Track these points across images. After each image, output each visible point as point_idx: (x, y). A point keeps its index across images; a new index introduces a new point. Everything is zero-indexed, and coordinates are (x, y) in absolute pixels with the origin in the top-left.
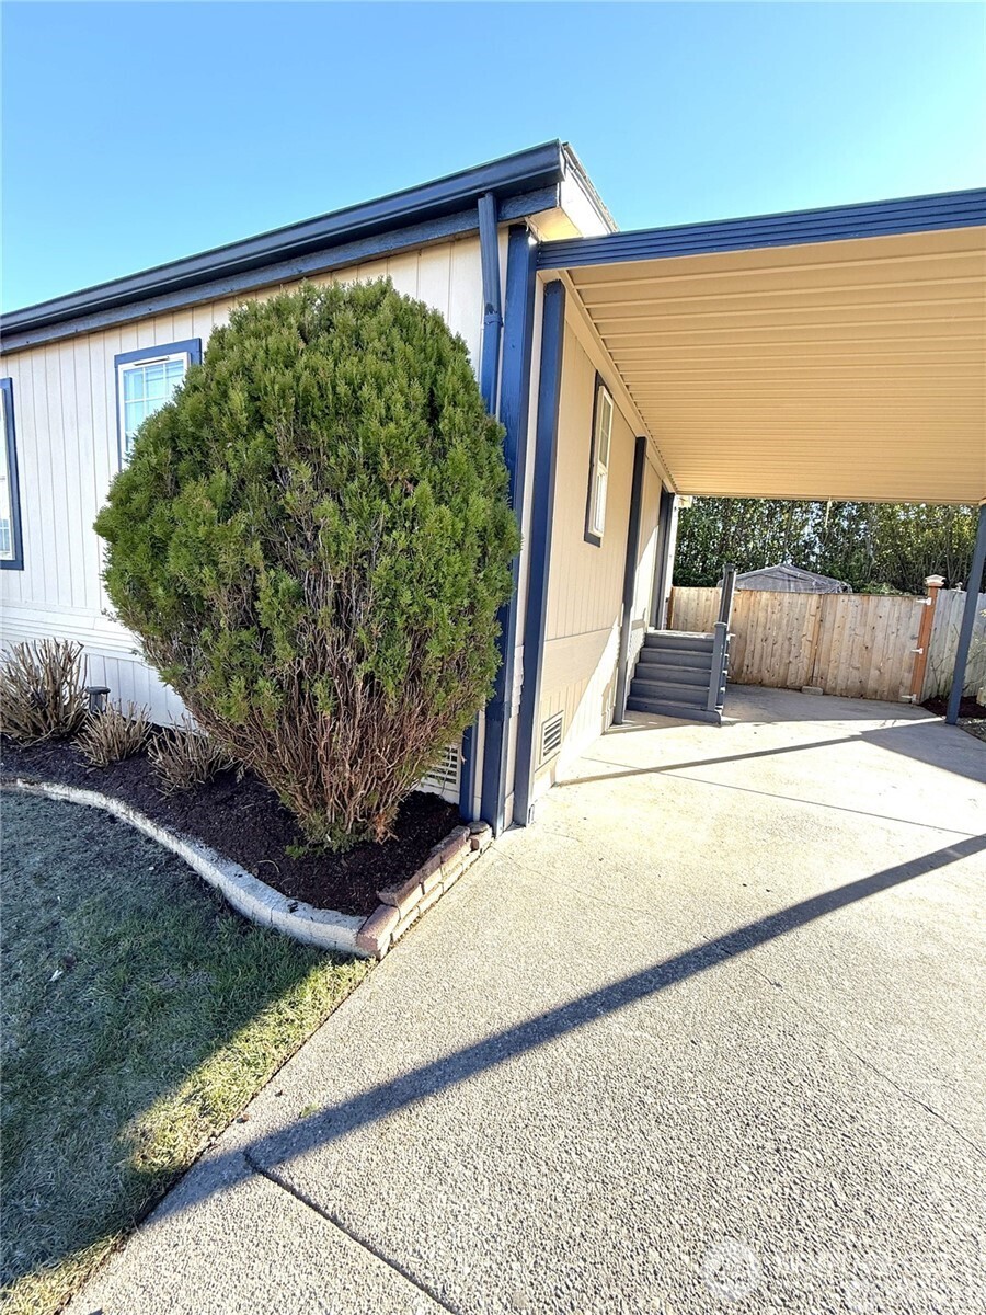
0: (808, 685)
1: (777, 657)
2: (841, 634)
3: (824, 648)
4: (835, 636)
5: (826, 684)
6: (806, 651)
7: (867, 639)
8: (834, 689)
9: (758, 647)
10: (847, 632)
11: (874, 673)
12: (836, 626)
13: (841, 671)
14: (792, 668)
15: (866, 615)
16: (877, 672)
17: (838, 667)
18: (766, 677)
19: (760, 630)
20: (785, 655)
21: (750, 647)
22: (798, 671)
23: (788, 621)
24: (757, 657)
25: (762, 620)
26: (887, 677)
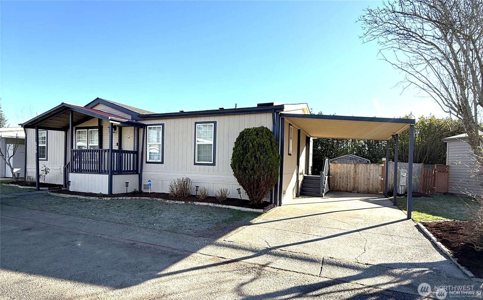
0: (353, 190)
1: (344, 183)
2: (361, 175)
3: (357, 179)
4: (360, 176)
5: (358, 190)
6: (352, 180)
7: (368, 176)
8: (360, 191)
9: (339, 180)
10: (362, 175)
11: (371, 186)
12: (360, 173)
13: (362, 187)
14: (349, 186)
15: (367, 169)
16: (372, 186)
17: (361, 185)
18: (342, 189)
19: (339, 175)
20: (346, 182)
21: (336, 180)
22: (350, 186)
23: (346, 172)
24: (338, 184)
25: (339, 172)
26: (374, 187)
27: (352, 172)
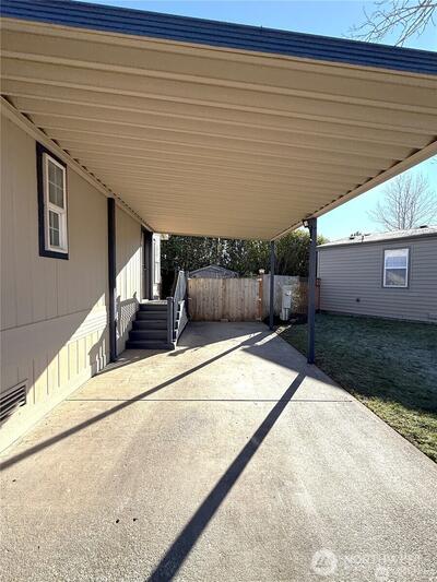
0: (222, 318)
1: (209, 307)
3: (227, 302)
4: (230, 296)
5: (229, 317)
6: (220, 304)
7: (242, 295)
8: (232, 319)
9: (201, 303)
10: (234, 294)
11: (246, 310)
12: (231, 291)
14: (216, 311)
15: (241, 286)
17: (233, 310)
18: (206, 317)
19: (201, 295)
20: (212, 306)
21: (198, 303)
23: (212, 291)
24: (201, 309)
25: (202, 291)
26: (250, 311)
27: (221, 291)
